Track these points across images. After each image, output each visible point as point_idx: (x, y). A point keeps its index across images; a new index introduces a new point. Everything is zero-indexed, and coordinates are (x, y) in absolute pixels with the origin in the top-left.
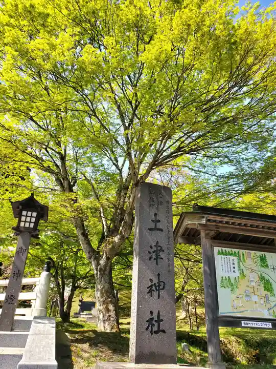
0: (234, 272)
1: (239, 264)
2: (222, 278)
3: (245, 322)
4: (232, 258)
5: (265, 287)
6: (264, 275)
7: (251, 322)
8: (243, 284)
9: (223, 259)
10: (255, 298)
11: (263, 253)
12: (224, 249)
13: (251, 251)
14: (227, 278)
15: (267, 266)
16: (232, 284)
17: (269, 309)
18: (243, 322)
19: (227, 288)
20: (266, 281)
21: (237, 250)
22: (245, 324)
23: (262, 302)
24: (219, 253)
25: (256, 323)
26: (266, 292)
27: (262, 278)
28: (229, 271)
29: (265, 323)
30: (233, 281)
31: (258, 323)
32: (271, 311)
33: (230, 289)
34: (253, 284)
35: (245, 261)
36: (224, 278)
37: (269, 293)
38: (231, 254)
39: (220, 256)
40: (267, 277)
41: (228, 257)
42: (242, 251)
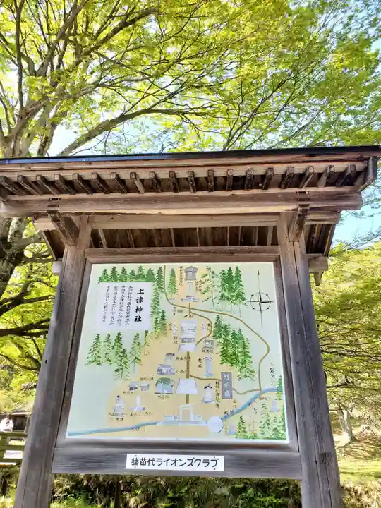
0: (138, 319)
1: (156, 299)
2: (98, 338)
3: (140, 456)
4: (137, 285)
5: (224, 353)
6: (225, 321)
7: (156, 457)
8: (157, 352)
9: (112, 290)
10: (187, 387)
11: (233, 265)
12: (119, 267)
13: (195, 265)
14: (113, 338)
15: (240, 297)
16: (124, 351)
17: (226, 416)
18: (130, 457)
19: (105, 364)
20: (230, 338)
21: (155, 267)
22: (135, 462)
23: (209, 394)
24: (104, 277)
25: (173, 457)
26: (226, 366)
27: (220, 330)
28: (124, 319)
29: (202, 457)
30: (127, 344)
31: (178, 457)
32: (235, 420)
33: (115, 366)
34: (189, 347)
35: (174, 290)
36: (102, 339)
37: (235, 371)
38: (139, 277)
39: (105, 285)
40: (234, 326)
41: (128, 284)
42: (168, 267)
